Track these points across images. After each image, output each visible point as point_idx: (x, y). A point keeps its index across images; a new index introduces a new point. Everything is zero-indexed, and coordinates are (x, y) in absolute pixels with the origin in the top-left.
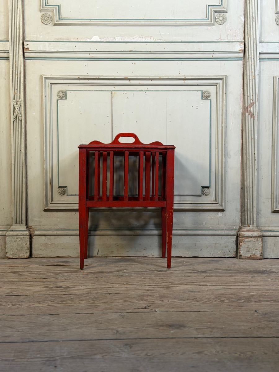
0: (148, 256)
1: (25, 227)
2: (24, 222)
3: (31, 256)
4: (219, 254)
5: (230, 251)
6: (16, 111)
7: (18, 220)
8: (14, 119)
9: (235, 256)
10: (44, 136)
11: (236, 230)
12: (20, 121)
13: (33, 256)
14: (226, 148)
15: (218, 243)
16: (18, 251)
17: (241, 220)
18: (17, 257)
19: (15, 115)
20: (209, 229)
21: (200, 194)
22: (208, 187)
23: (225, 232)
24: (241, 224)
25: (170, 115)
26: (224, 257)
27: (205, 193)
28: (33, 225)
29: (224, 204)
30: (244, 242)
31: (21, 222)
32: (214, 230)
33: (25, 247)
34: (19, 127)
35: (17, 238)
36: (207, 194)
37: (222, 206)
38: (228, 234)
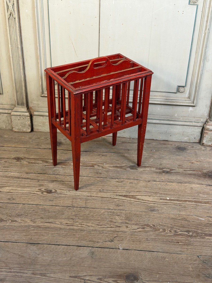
0: (126, 137)
1: (26, 108)
2: (25, 105)
3: (32, 130)
4: (185, 140)
5: (195, 138)
6: (9, 9)
7: (20, 102)
8: (9, 17)
9: (199, 142)
10: (37, 34)
11: (203, 122)
12: (14, 18)
13: (34, 130)
14: (206, 52)
15: (185, 132)
16: (22, 127)
17: (209, 114)
18: (22, 131)
19: (9, 13)
20: (179, 120)
21: (176, 92)
22: (183, 87)
23: (193, 124)
24: (208, 117)
25: (156, 19)
26: (189, 142)
27: (180, 91)
28: (33, 107)
29: (196, 102)
30: (208, 134)
31: (22, 104)
32: (184, 121)
33: (27, 124)
34: (14, 24)
35: (20, 118)
36: (182, 92)
37: (193, 103)
38: (195, 125)
